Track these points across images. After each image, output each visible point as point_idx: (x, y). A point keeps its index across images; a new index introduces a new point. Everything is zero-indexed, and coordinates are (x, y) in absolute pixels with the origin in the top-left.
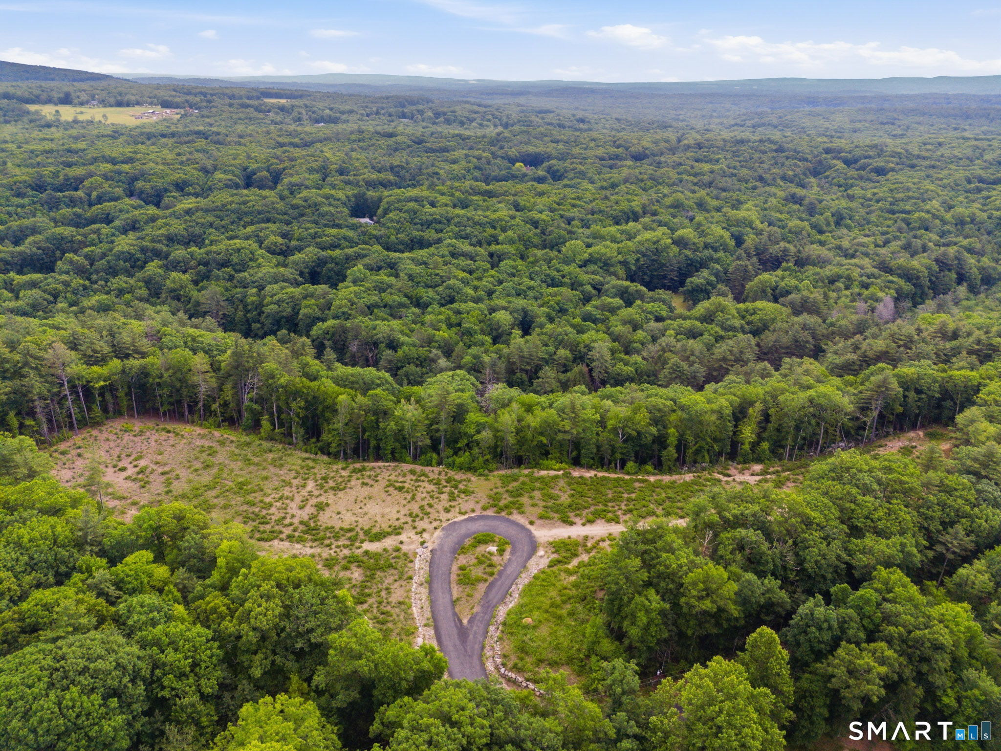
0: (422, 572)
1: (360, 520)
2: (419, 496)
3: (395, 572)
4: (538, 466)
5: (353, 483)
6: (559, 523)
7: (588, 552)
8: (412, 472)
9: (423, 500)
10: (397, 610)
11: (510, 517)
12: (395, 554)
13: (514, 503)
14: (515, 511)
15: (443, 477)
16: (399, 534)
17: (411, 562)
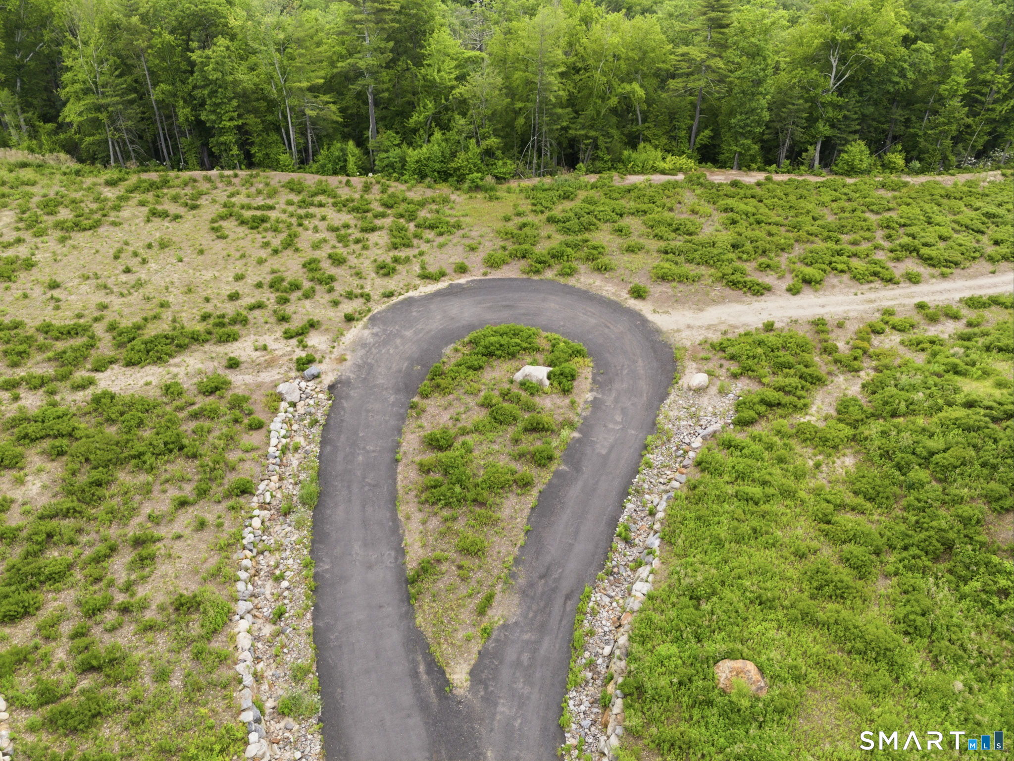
0: (294, 460)
1: (116, 302)
2: (306, 238)
3: (189, 468)
4: (618, 163)
5: (125, 213)
6: (719, 289)
7: (850, 367)
8: (292, 187)
9: (316, 246)
10: (162, 642)
11: (571, 281)
12: (201, 402)
13: (576, 246)
14: (582, 267)
15: (375, 195)
16: (231, 338)
17: (258, 426)
